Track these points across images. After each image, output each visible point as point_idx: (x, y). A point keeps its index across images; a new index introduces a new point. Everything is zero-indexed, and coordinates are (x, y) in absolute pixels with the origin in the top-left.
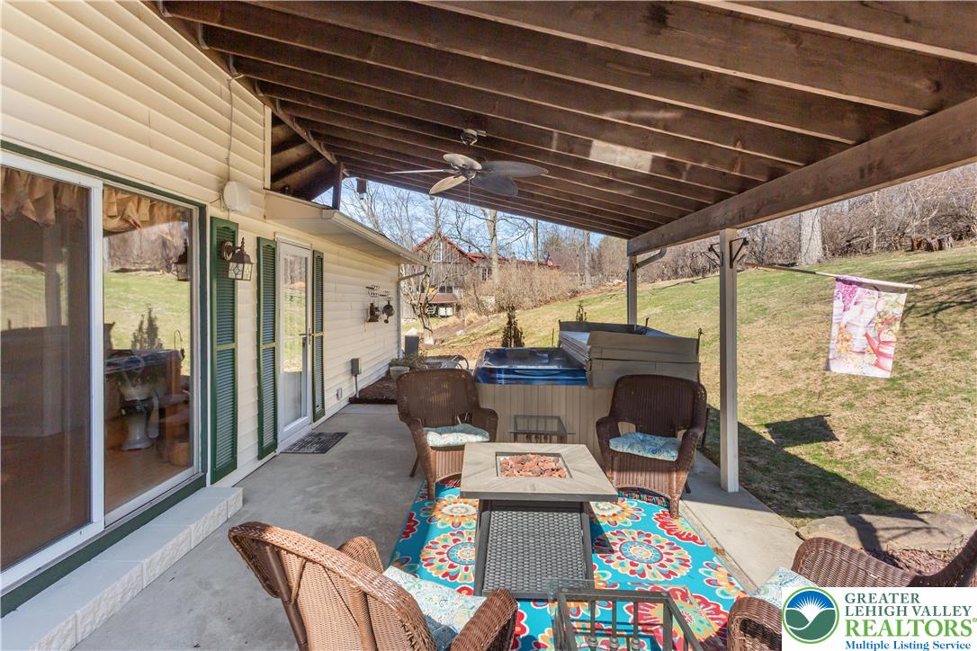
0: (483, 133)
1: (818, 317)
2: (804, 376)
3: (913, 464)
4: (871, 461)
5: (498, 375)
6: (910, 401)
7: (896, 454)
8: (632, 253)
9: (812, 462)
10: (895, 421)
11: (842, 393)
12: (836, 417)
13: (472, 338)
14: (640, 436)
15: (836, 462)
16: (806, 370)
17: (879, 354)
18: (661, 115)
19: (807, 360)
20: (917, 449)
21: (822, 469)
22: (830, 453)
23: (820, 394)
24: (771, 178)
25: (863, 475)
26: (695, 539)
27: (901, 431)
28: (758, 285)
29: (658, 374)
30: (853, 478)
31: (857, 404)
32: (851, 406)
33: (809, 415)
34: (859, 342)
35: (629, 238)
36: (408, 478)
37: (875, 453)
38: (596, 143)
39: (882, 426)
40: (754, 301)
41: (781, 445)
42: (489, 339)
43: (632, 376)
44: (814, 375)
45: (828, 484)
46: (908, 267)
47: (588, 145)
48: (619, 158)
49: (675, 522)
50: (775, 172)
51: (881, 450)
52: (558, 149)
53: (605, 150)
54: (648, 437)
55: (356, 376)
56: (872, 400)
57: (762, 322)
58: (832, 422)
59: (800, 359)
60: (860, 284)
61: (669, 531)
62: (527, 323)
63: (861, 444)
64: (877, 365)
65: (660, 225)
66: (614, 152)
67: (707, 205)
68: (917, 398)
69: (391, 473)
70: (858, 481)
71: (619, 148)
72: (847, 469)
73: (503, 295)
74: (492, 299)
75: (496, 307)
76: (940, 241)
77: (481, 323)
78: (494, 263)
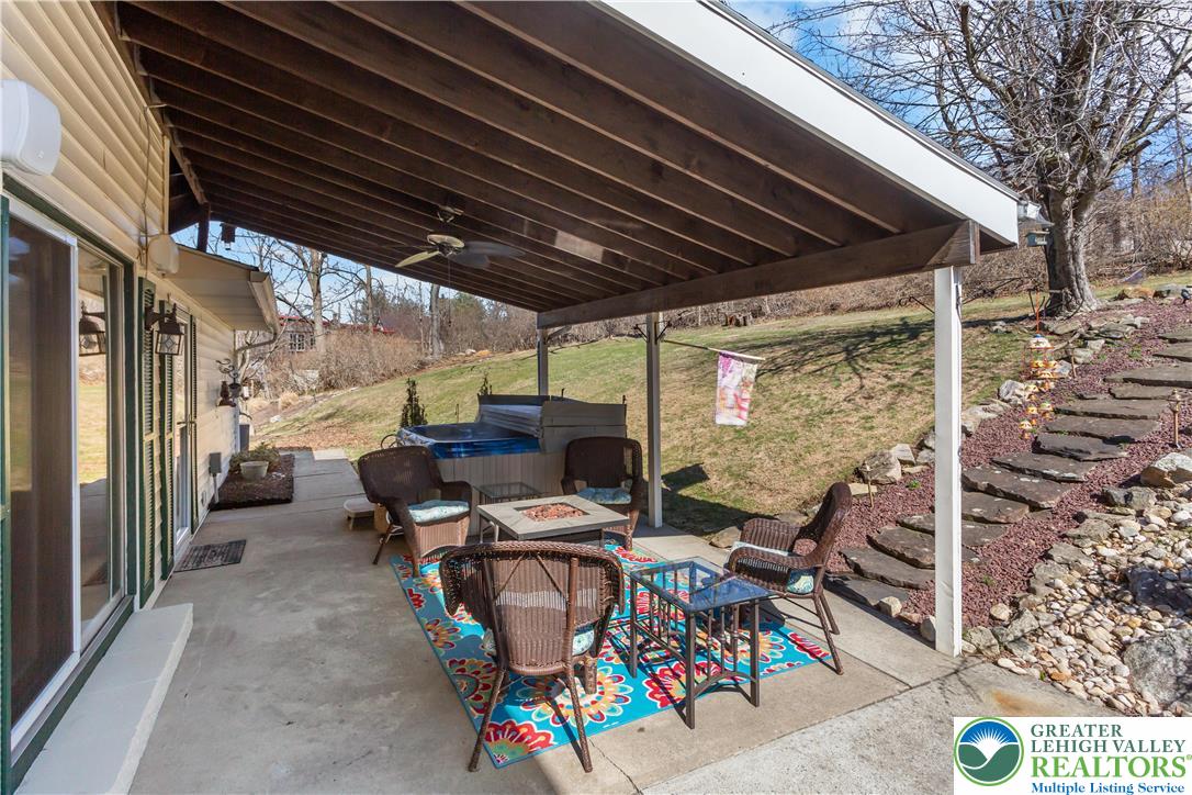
0: (459, 212)
1: (677, 384)
2: (677, 435)
3: (762, 488)
4: (737, 491)
5: (454, 450)
6: (752, 446)
7: (751, 483)
8: (543, 326)
9: (700, 498)
10: (746, 461)
11: (707, 446)
12: (708, 463)
13: (297, 424)
14: (593, 490)
15: (716, 496)
16: (678, 429)
17: (741, 408)
18: (630, 225)
19: (677, 421)
20: (762, 477)
21: (709, 503)
22: (710, 490)
23: (693, 448)
24: (691, 278)
25: (735, 501)
26: (650, 560)
27: (751, 467)
28: (619, 355)
29: (597, 435)
30: (730, 504)
31: (719, 452)
32: (716, 454)
33: (689, 465)
34: (730, 401)
35: (539, 311)
36: (373, 566)
37: (738, 485)
38: (561, 234)
39: (738, 465)
40: (621, 371)
41: (674, 490)
42: (324, 424)
43: (581, 440)
44: (685, 433)
45: (715, 511)
46: (730, 340)
47: (554, 234)
48: (578, 248)
49: (631, 553)
50: (694, 275)
51: (742, 483)
52: (529, 235)
53: (566, 240)
54: (600, 490)
55: (214, 475)
56: (728, 448)
57: (634, 390)
58: (706, 467)
59: (671, 421)
60: (733, 357)
61: (631, 559)
62: (375, 402)
63: (728, 481)
64: (740, 417)
65: (581, 303)
66: (574, 242)
67: (634, 291)
68: (756, 443)
69: (347, 565)
70: (733, 505)
71: (578, 240)
72: (724, 499)
73: (332, 368)
74: (314, 375)
75: (322, 384)
76: (744, 318)
77: (304, 405)
78: (318, 327)
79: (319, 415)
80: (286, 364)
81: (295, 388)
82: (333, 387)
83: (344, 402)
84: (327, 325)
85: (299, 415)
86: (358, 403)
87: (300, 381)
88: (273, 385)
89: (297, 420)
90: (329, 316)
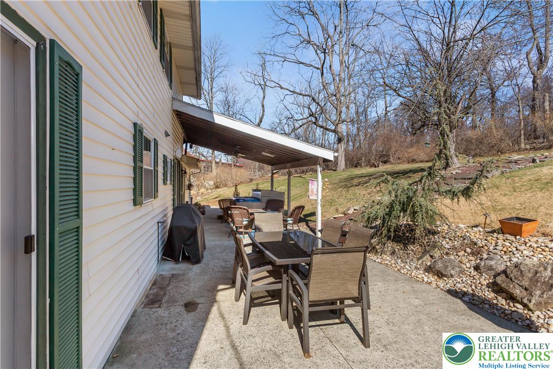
5: (242, 201)
8: (272, 170)
13: (206, 200)
35: (271, 166)
73: (218, 181)
74: (212, 183)
75: (214, 186)
76: (378, 164)
77: (208, 194)
78: (214, 164)
79: (213, 197)
80: (202, 178)
81: (205, 187)
82: (218, 188)
83: (221, 193)
84: (216, 163)
85: (206, 197)
86: (226, 193)
87: (207, 185)
88: (198, 186)
89: (206, 198)
90: (218, 160)
